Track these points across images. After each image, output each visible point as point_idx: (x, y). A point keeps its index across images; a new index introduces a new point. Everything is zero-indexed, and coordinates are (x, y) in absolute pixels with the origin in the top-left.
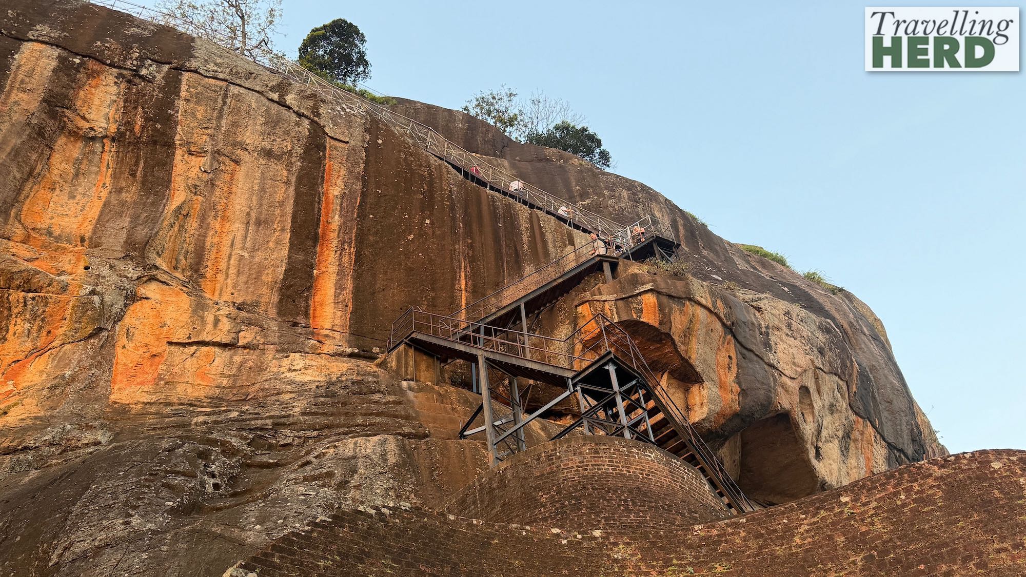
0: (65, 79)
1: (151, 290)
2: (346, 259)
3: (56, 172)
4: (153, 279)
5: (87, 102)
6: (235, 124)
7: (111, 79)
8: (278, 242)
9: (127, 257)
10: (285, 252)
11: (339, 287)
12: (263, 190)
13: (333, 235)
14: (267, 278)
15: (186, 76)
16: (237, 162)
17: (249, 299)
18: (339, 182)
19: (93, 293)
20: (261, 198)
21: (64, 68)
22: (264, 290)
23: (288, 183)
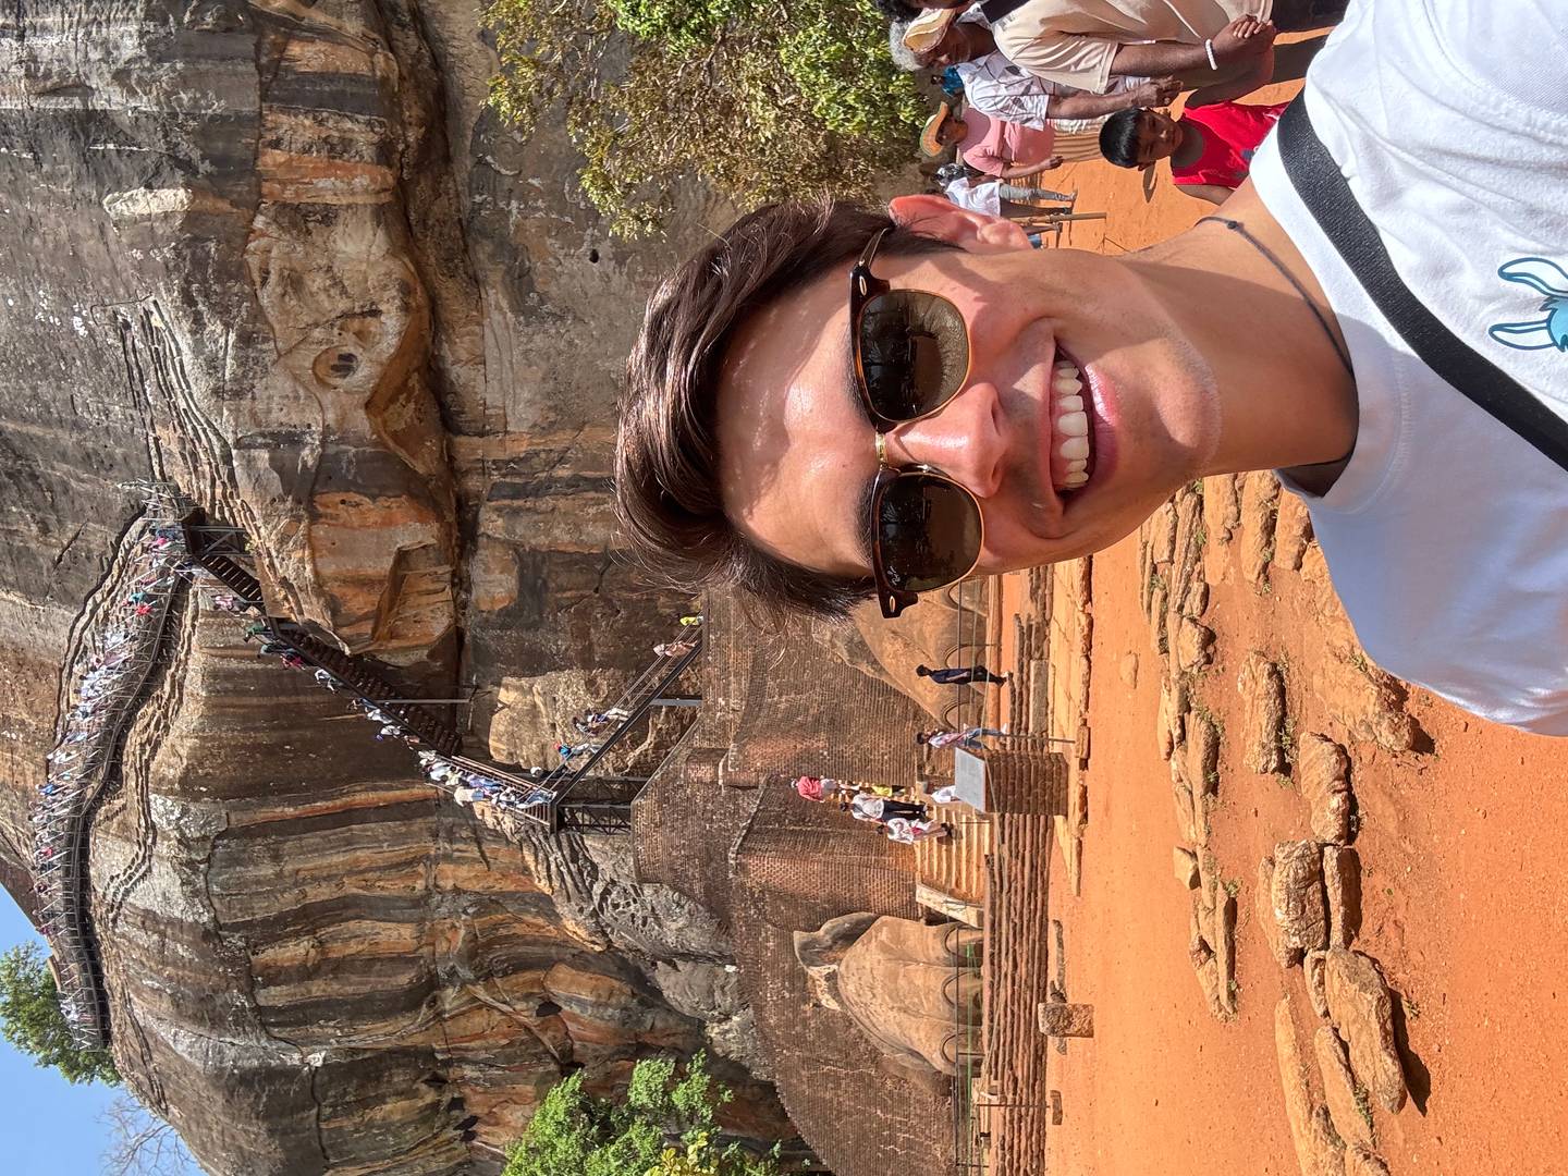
0: (282, 978)
1: (448, 884)
2: (358, 788)
3: (360, 947)
4: (436, 886)
5: (292, 959)
6: (258, 882)
7: (261, 956)
8: (365, 830)
9: (426, 904)
10: (373, 825)
11: (390, 788)
12: (316, 850)
13: (338, 802)
14: (404, 829)
15: (222, 922)
16: (298, 871)
17: (426, 834)
18: (278, 810)
19: (465, 912)
20: (324, 849)
21: (271, 981)
22: (415, 828)
23: (300, 839)
